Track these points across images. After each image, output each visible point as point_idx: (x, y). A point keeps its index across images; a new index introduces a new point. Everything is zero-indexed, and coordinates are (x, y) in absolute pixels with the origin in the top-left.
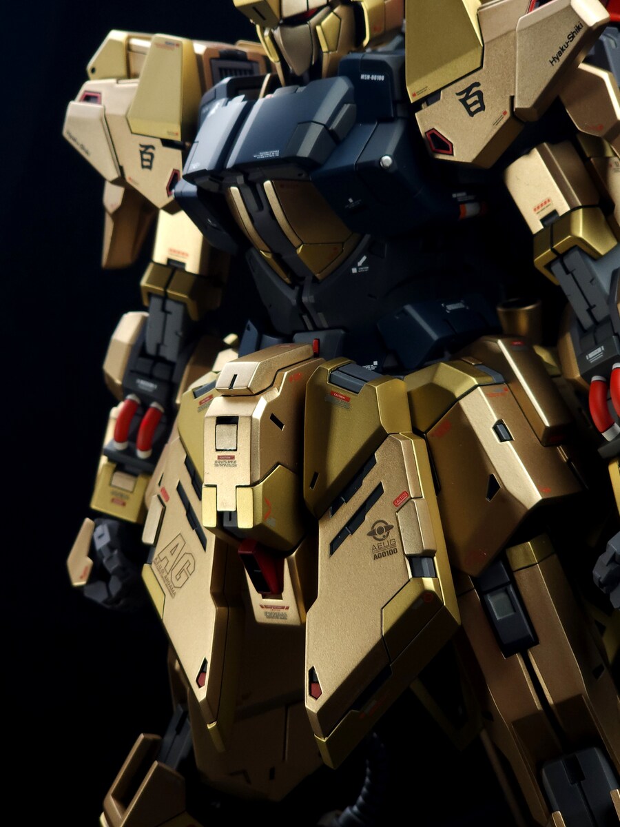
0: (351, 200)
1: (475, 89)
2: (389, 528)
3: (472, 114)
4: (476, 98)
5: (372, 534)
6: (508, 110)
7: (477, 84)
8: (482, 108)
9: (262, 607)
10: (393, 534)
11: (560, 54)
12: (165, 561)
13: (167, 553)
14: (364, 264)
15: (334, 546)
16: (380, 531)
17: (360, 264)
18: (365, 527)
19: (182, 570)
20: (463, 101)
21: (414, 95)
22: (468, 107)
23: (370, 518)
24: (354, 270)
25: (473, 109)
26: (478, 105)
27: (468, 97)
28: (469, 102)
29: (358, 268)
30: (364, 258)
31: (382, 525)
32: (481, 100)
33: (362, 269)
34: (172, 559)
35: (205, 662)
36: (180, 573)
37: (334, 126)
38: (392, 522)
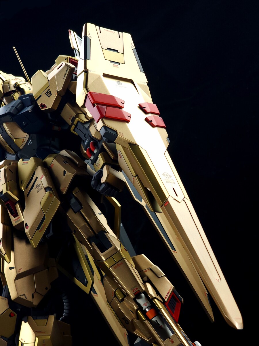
0: (24, 123)
1: (49, 91)
2: (40, 184)
3: (49, 97)
4: (49, 93)
6: (57, 93)
7: (49, 90)
8: (51, 94)
9: (14, 221)
10: (41, 185)
11: (65, 76)
14: (31, 142)
15: (28, 194)
16: (38, 186)
17: (30, 142)
18: (35, 187)
20: (47, 95)
21: (36, 98)
22: (48, 96)
24: (29, 144)
25: (49, 96)
26: (50, 94)
27: (47, 93)
28: (48, 94)
29: (29, 143)
30: (31, 140)
31: (38, 185)
32: (50, 93)
33: (30, 143)
37: (18, 107)
38: (40, 183)
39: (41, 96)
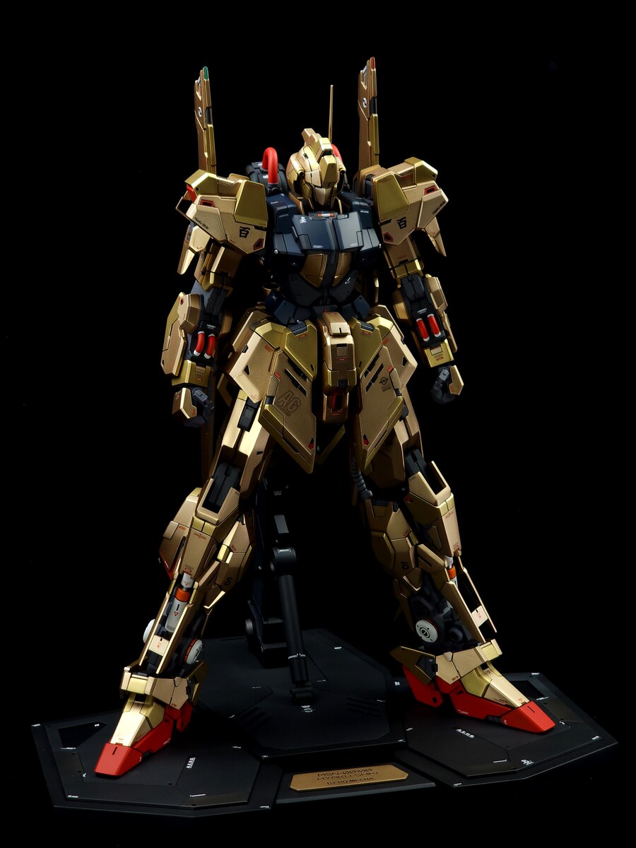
1: (403, 220)
2: (387, 380)
3: (401, 228)
4: (403, 223)
5: (381, 382)
7: (405, 218)
8: (406, 226)
10: (389, 381)
11: (437, 210)
12: (282, 403)
13: (283, 399)
15: (368, 388)
16: (384, 381)
18: (378, 380)
19: (293, 405)
20: (399, 223)
22: (400, 226)
23: (381, 375)
25: (402, 226)
27: (401, 222)
28: (401, 224)
29: (347, 282)
30: (350, 278)
31: (384, 379)
32: (405, 224)
34: (286, 401)
35: (313, 440)
36: (292, 406)
38: (388, 377)
39: (389, 221)
